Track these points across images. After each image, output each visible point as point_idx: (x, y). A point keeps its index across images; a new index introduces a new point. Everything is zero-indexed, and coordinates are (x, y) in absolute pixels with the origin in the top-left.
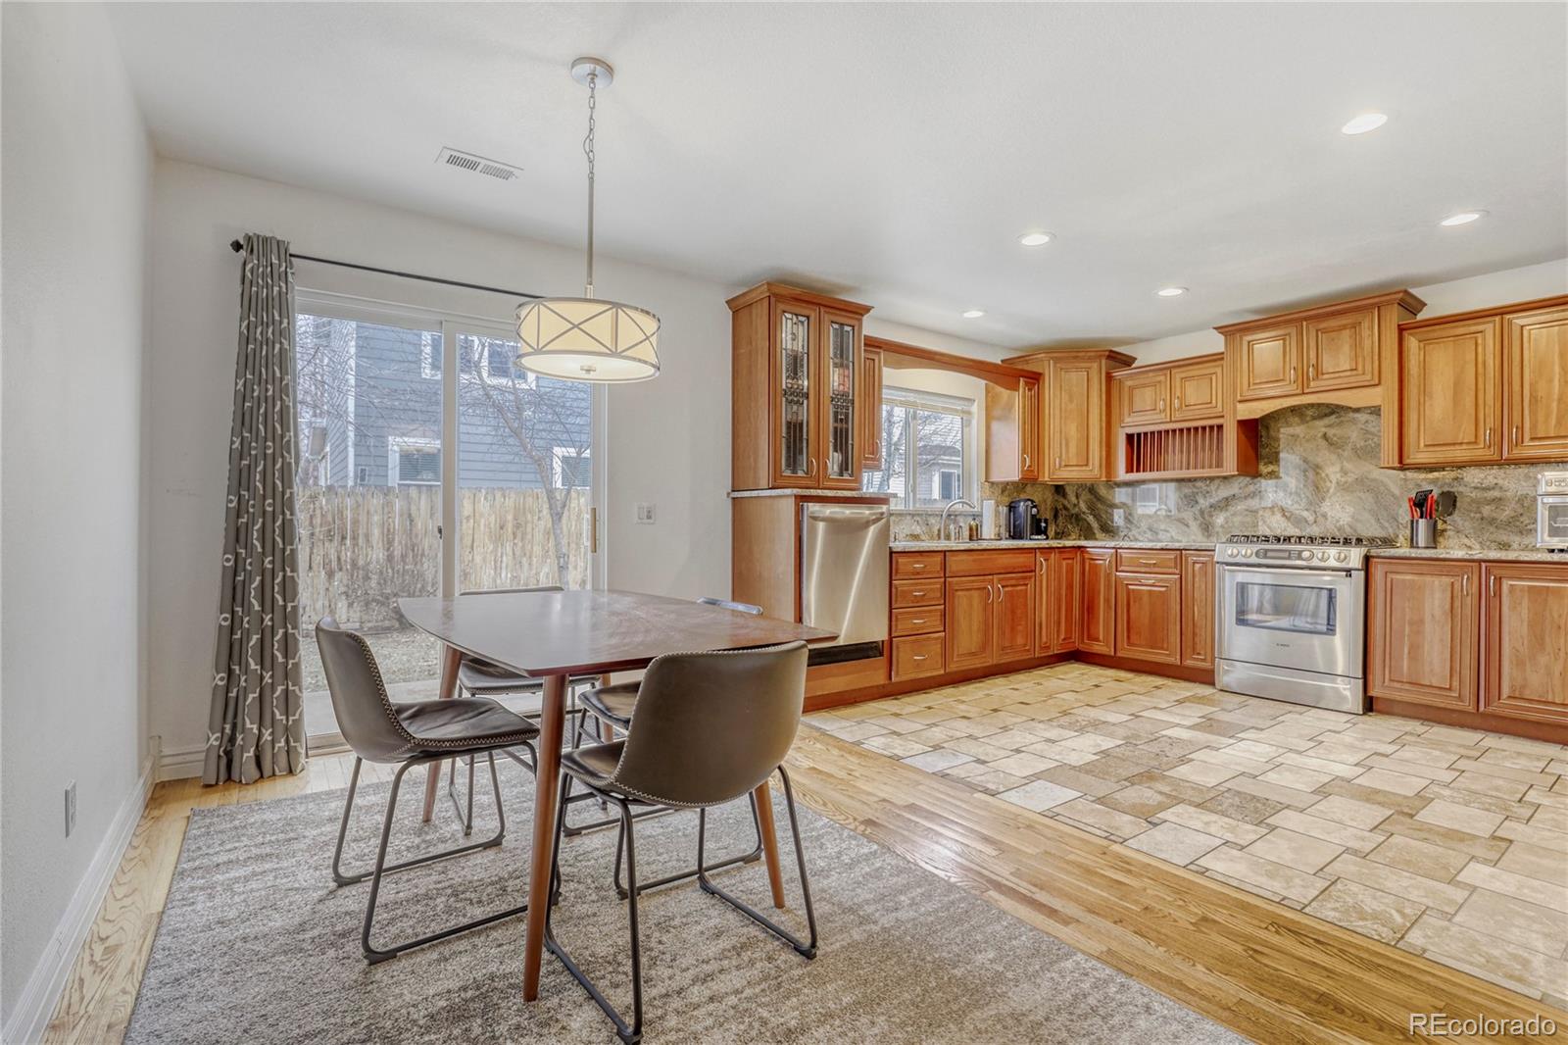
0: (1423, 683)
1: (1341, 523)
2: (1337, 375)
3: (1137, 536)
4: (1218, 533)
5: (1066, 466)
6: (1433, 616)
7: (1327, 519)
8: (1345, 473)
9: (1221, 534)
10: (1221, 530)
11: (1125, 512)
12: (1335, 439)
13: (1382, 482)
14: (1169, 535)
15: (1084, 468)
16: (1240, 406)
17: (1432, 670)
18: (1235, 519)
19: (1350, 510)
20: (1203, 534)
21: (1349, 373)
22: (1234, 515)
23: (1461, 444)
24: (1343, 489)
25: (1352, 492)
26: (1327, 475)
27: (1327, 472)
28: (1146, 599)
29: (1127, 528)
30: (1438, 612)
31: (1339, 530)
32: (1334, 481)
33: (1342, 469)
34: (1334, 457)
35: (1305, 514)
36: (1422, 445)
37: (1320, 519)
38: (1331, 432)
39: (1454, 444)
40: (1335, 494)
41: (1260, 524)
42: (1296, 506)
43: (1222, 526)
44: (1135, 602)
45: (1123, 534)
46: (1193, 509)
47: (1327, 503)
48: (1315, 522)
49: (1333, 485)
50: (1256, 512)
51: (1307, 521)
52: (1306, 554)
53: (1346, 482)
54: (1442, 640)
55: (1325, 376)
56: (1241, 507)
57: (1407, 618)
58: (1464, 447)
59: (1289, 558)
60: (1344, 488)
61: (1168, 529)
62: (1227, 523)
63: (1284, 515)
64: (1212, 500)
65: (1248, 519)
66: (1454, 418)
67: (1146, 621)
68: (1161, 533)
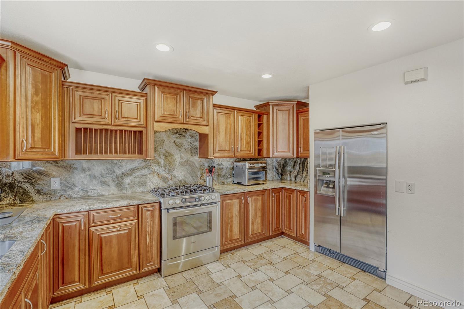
0: (233, 239)
1: (181, 179)
2: (196, 118)
3: (72, 194)
4: (127, 187)
5: (32, 148)
6: (235, 214)
7: (175, 177)
8: (182, 158)
9: (128, 188)
10: (128, 186)
11: (61, 179)
12: (178, 144)
13: (193, 162)
14: (96, 192)
15: (47, 150)
16: (155, 124)
17: (235, 234)
18: (136, 180)
19: (183, 173)
20: (118, 190)
21: (199, 119)
22: (136, 177)
24: (181, 165)
25: (184, 166)
26: (175, 159)
27: (175, 157)
29: (63, 190)
31: (180, 182)
32: (178, 161)
33: (181, 156)
34: (178, 151)
35: (167, 176)
36: (217, 150)
37: (173, 178)
38: (177, 140)
39: (225, 151)
40: (178, 167)
41: (148, 181)
42: (164, 172)
43: (129, 184)
45: (59, 195)
46: (112, 176)
47: (175, 171)
48: (171, 179)
49: (178, 163)
50: (146, 175)
51: (168, 179)
52: (202, 198)
53: (182, 162)
54: (237, 222)
55: (192, 118)
56: (138, 173)
57: (229, 217)
58: (227, 152)
59: (196, 201)
60: (182, 164)
61: (95, 188)
62: (131, 182)
63: (159, 177)
64: (123, 170)
65: (143, 180)
66: (225, 142)
67: (115, 255)
68: (90, 191)
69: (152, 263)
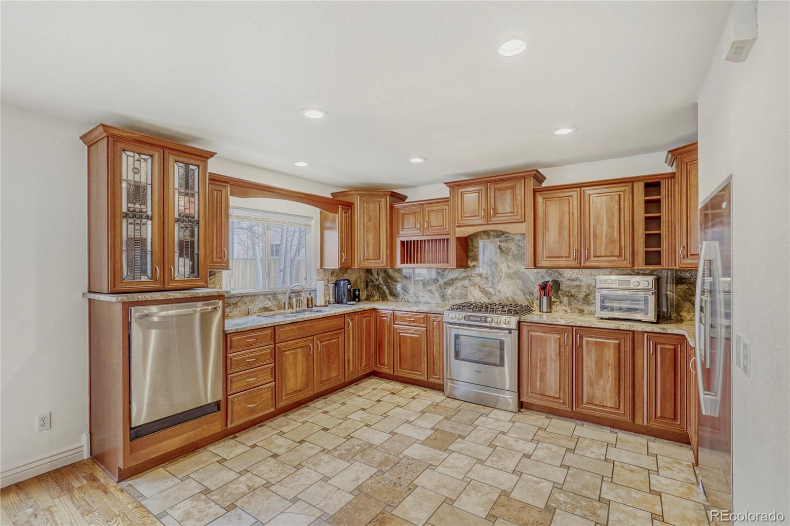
0: (546, 394)
1: (507, 296)
2: (504, 215)
3: (409, 299)
4: (448, 298)
5: (367, 259)
6: (551, 357)
7: (500, 293)
8: (509, 268)
9: (450, 299)
10: (449, 297)
11: (402, 284)
12: (504, 249)
13: (526, 274)
14: (424, 299)
15: (378, 261)
16: (457, 229)
17: (551, 387)
18: (457, 291)
19: (511, 288)
20: (441, 299)
21: (510, 214)
22: (456, 289)
23: (563, 257)
24: (508, 277)
25: (512, 279)
26: (500, 269)
27: (500, 267)
28: (409, 341)
29: (403, 294)
30: (553, 355)
31: (506, 299)
32: (504, 273)
33: (507, 265)
34: (504, 259)
35: (491, 290)
36: (545, 256)
37: (498, 293)
38: (503, 245)
39: (559, 257)
40: (504, 279)
41: (469, 294)
42: (486, 285)
43: (450, 295)
44: (403, 343)
45: (401, 297)
46: (436, 285)
47: (501, 284)
48: (495, 295)
49: (504, 274)
50: (467, 287)
51: (491, 294)
52: (489, 320)
53: (509, 273)
54: (555, 370)
55: (499, 215)
56: (460, 284)
57: (539, 357)
58: (564, 259)
59: (481, 321)
60: (510, 276)
61: (424, 295)
62: (453, 293)
63: (480, 290)
64: (445, 280)
65: (463, 291)
66: (559, 243)
67: (409, 354)
68: (421, 297)
69: (438, 377)
